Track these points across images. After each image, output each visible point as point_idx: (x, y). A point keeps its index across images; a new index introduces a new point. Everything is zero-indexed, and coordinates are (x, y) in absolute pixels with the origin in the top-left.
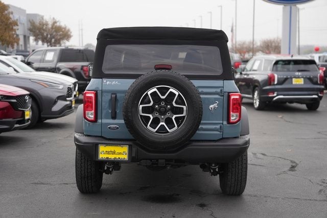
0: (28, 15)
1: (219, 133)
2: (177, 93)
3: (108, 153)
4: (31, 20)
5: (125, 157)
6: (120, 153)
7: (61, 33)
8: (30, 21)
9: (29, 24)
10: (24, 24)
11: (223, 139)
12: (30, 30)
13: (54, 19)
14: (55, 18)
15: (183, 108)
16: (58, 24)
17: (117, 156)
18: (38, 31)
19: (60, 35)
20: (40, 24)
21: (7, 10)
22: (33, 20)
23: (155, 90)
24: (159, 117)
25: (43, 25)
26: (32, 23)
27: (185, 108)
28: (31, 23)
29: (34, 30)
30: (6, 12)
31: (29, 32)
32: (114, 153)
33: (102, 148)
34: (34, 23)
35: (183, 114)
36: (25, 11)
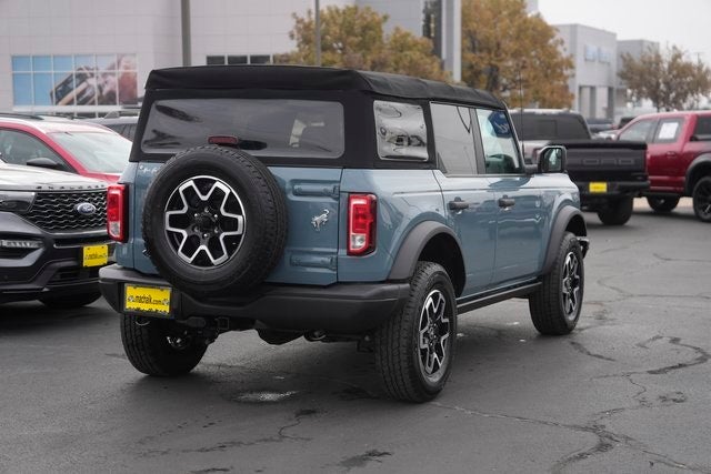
0: (621, 43)
1: (330, 271)
2: (227, 191)
3: (139, 299)
4: (625, 55)
5: (165, 309)
6: (158, 302)
7: (689, 79)
8: (622, 56)
9: (621, 61)
10: (609, 64)
11: (338, 284)
12: (622, 75)
13: (674, 48)
14: (678, 47)
15: (236, 219)
16: (684, 59)
17: (154, 307)
18: (638, 78)
19: (688, 84)
20: (644, 63)
21: (552, 37)
22: (628, 54)
23: (190, 183)
24: (200, 235)
25: (651, 63)
26: (626, 60)
27: (240, 218)
28: (624, 60)
29: (629, 75)
30: (551, 41)
31: (619, 79)
32: (148, 300)
33: (130, 291)
34: (631, 60)
35: (236, 230)
36: (614, 35)
